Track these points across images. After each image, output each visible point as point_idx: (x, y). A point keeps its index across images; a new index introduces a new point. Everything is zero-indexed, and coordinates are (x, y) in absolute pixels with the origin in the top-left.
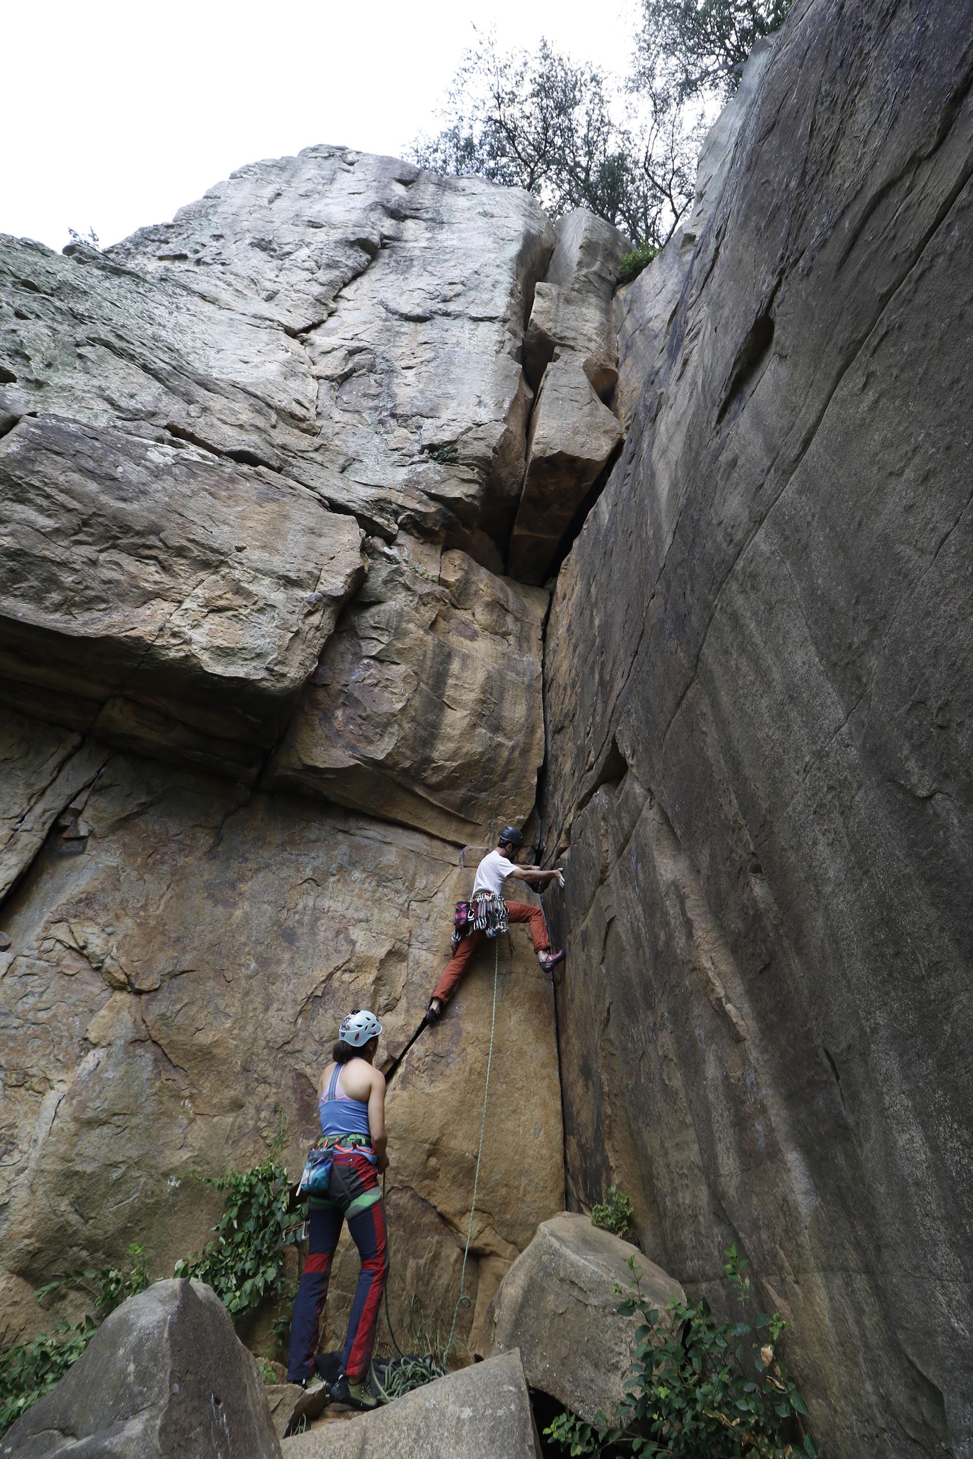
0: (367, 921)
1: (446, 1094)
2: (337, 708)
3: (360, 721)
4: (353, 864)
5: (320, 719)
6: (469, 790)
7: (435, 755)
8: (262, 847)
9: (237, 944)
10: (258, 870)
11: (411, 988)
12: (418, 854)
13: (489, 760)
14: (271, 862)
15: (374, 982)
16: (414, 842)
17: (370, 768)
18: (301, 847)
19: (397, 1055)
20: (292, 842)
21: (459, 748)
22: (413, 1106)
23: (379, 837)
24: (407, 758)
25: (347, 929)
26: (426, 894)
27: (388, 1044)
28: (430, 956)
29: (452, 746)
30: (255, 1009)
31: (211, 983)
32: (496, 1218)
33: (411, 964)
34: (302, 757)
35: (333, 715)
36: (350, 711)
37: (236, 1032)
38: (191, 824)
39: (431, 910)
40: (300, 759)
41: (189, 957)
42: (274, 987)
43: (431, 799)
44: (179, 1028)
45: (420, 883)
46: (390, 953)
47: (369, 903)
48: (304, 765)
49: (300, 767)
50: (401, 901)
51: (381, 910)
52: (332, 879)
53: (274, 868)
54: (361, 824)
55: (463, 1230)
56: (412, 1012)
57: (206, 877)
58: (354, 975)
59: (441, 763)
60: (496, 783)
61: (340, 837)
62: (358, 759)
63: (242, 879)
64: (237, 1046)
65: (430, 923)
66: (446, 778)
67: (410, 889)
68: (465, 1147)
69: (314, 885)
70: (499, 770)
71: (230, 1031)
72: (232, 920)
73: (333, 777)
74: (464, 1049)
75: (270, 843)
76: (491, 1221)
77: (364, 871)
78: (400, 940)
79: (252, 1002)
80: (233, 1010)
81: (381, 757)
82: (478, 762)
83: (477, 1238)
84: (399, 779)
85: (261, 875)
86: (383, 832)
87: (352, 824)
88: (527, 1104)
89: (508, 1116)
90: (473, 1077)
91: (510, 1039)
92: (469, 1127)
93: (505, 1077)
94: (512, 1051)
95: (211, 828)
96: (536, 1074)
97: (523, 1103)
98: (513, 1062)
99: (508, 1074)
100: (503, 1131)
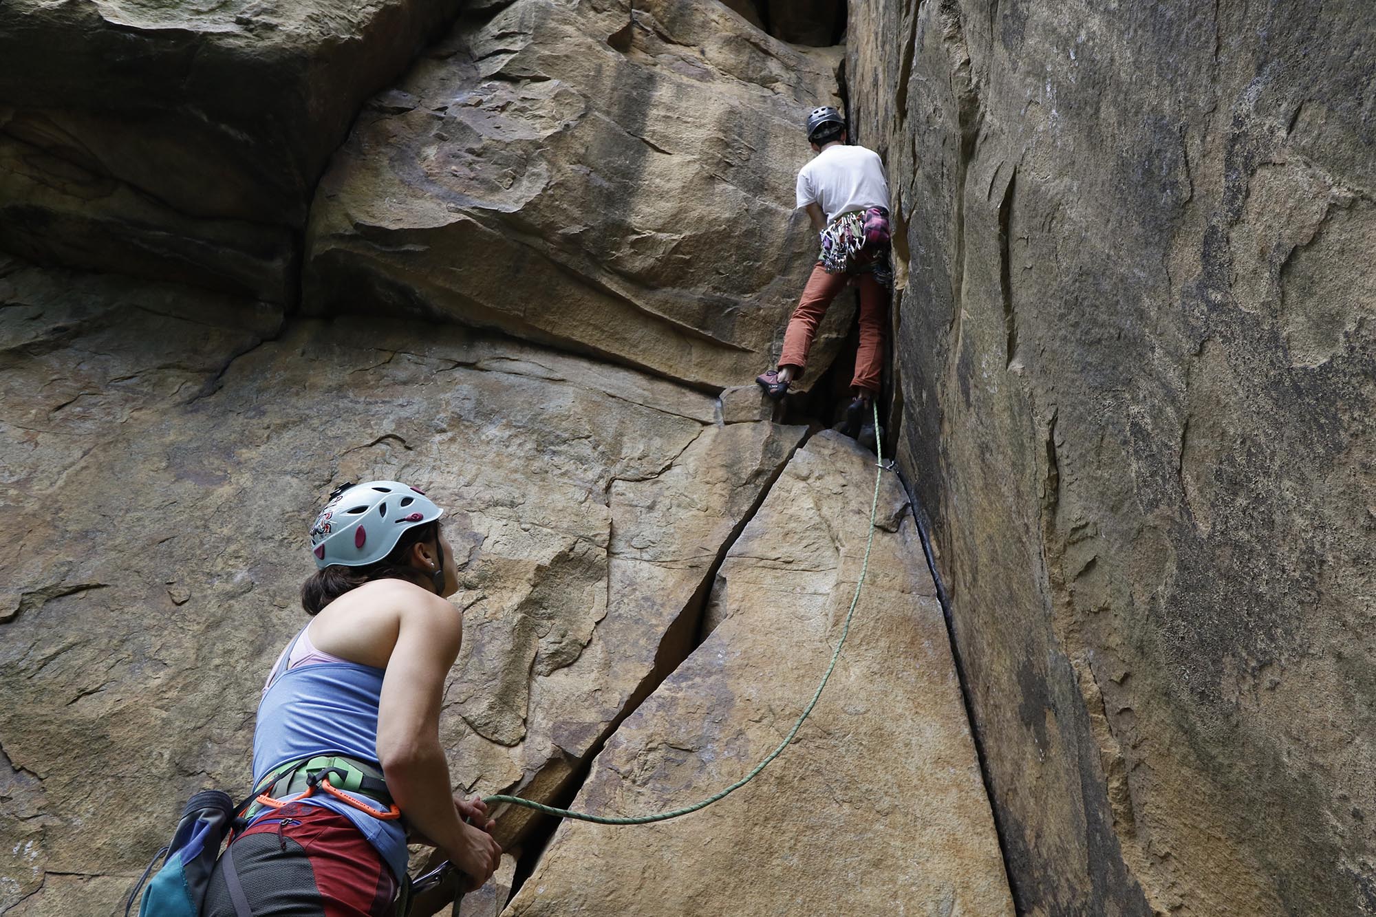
0: (512, 505)
1: (701, 827)
2: (427, 144)
3: (470, 157)
4: (487, 415)
5: (391, 159)
6: (715, 289)
7: (635, 221)
8: (297, 394)
9: (210, 540)
10: (285, 426)
11: (617, 626)
12: (625, 402)
13: (750, 233)
14: (313, 413)
15: (521, 607)
16: (613, 381)
17: (497, 233)
18: (378, 391)
19: (580, 750)
20: (358, 385)
21: (682, 211)
22: (614, 854)
23: (540, 372)
24: (575, 221)
25: (465, 516)
26: (646, 467)
27: (556, 727)
28: (659, 572)
29: (666, 207)
30: (229, 652)
31: (138, 607)
33: (616, 586)
34: (353, 212)
35: (418, 154)
36: (449, 147)
37: (173, 694)
38: (157, 363)
39: (660, 494)
40: (347, 216)
41: (96, 562)
42: (284, 614)
43: (639, 303)
44: (42, 691)
45: (632, 448)
46: (562, 559)
47: (518, 476)
48: (357, 226)
49: (350, 231)
50: (590, 475)
51: (546, 489)
52: (438, 438)
53: (316, 422)
54: (500, 352)
56: (617, 667)
57: (171, 437)
58: (474, 594)
59: (647, 234)
60: (771, 277)
61: (459, 374)
62: (466, 213)
63: (248, 440)
64: (166, 722)
65: (656, 514)
66: (665, 261)
67: (612, 454)
69: (398, 446)
70: (773, 252)
71: (159, 692)
72: (208, 501)
74: (741, 732)
75: (314, 387)
77: (509, 425)
78: (588, 539)
79: (224, 638)
80: (177, 653)
81: (514, 208)
82: (725, 236)
84: (562, 258)
85: (287, 436)
86: (549, 365)
87: (482, 353)
88: (908, 845)
89: (864, 873)
90: (765, 788)
91: (851, 709)
92: (764, 901)
93: (847, 788)
94: (856, 734)
95: (200, 371)
96: (922, 779)
97: (898, 843)
98: (861, 756)
99: (853, 781)
100: (852, 909)
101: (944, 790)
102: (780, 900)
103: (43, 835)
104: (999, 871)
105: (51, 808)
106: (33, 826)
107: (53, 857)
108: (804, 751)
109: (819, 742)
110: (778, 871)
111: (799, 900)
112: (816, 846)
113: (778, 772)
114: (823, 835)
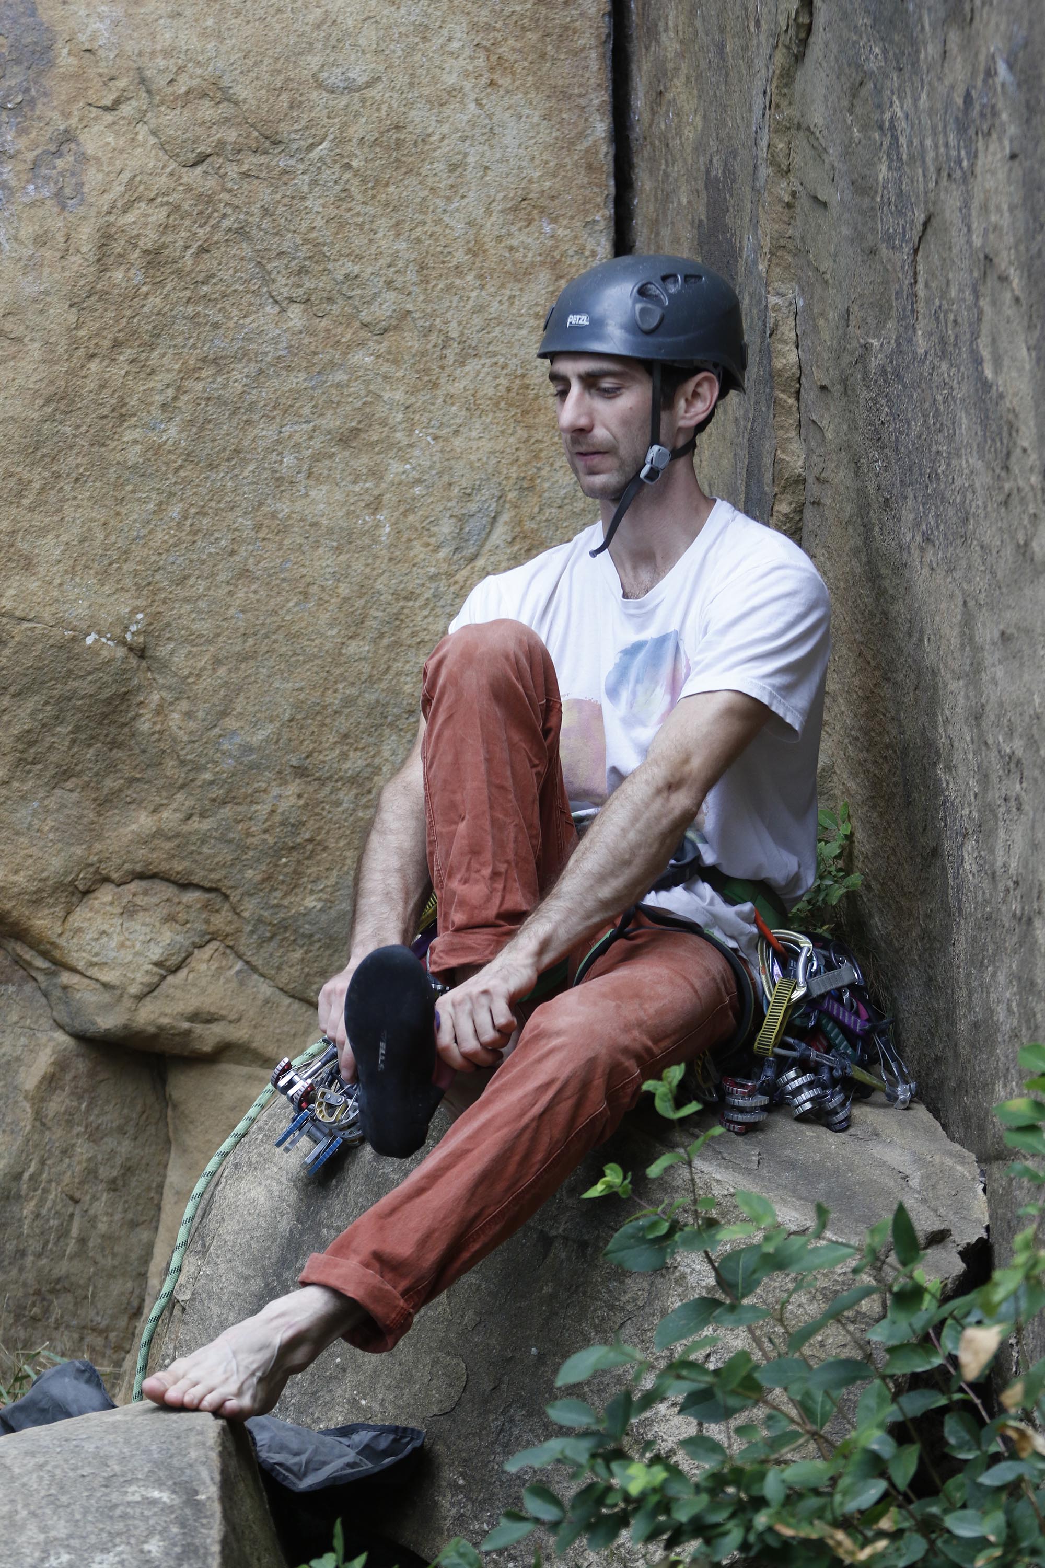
32: (249, 908)
55: (79, 959)
68: (79, 610)
74: (68, 137)
76: (219, 921)
83: (151, 990)
88: (419, 400)
89: (317, 457)
90: (118, 275)
91: (334, 77)
92: (100, 514)
93: (302, 271)
94: (341, 141)
96: (476, 250)
97: (399, 396)
98: (345, 195)
99: (318, 255)
101: (522, 276)
102: (135, 513)
108: (212, 183)
109: (251, 161)
110: (133, 455)
111: (175, 512)
112: (221, 402)
113: (150, 239)
114: (240, 374)
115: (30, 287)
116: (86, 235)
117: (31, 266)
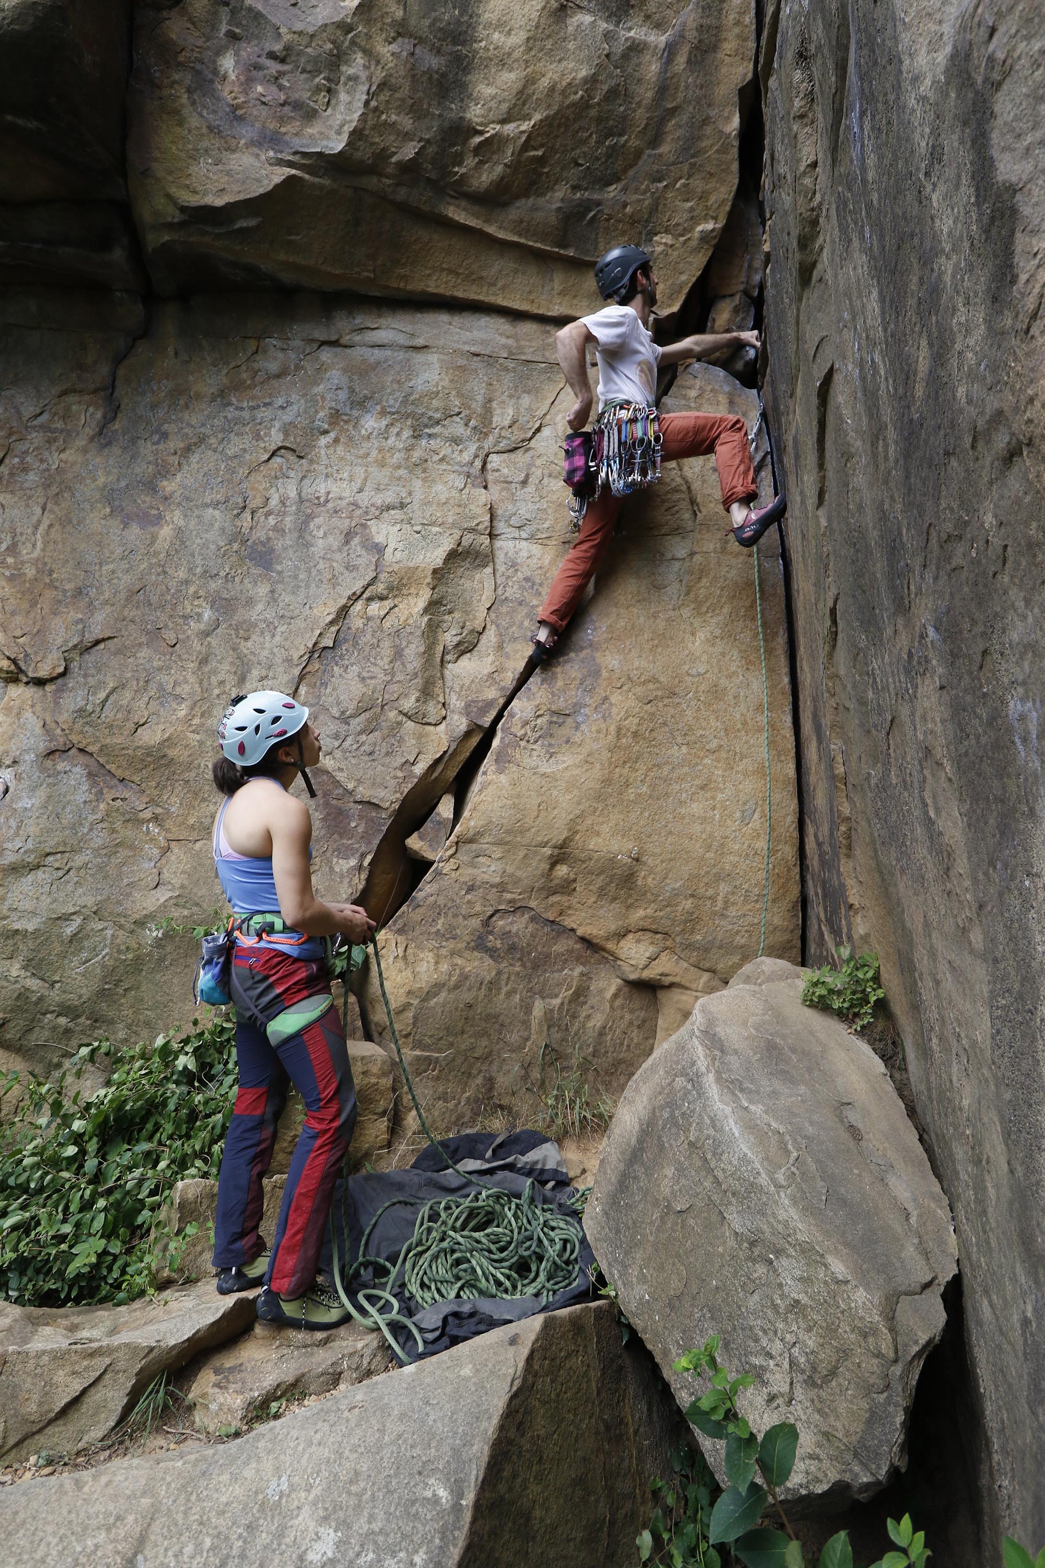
0: (402, 506)
1: (578, 772)
2: (219, 52)
3: (274, 67)
4: (361, 403)
5: (189, 91)
6: (575, 188)
7: (475, 113)
8: (187, 406)
9: (173, 584)
10: (188, 450)
11: (504, 609)
12: (489, 359)
13: (613, 94)
14: (207, 430)
15: (426, 610)
16: (477, 334)
17: (326, 182)
18: (256, 391)
19: (487, 721)
20: (238, 386)
21: (530, 81)
22: (518, 796)
23: (402, 339)
24: (407, 136)
25: (364, 526)
26: (518, 435)
27: (468, 706)
28: (536, 549)
29: (510, 78)
30: (222, 683)
31: (144, 653)
32: (678, 939)
33: (501, 568)
34: (173, 190)
35: (215, 72)
36: (248, 50)
37: (196, 721)
38: (56, 390)
39: (531, 465)
40: (169, 196)
41: (99, 617)
42: (249, 644)
43: (491, 230)
44: (111, 727)
45: (502, 416)
46: (453, 556)
47: (402, 472)
48: (183, 209)
49: (178, 217)
50: (466, 457)
51: (428, 481)
52: (324, 441)
53: (213, 441)
54: (359, 320)
55: (623, 957)
56: (508, 648)
57: (102, 480)
58: (387, 604)
59: (492, 130)
60: (638, 154)
61: (326, 355)
62: (290, 164)
63: (164, 472)
64: (201, 743)
65: (530, 489)
66: (515, 167)
67: (483, 429)
68: (615, 848)
69: (292, 458)
70: (641, 116)
71: (188, 720)
72: (157, 546)
73: (252, 222)
74: (606, 698)
75: (198, 396)
76: (668, 943)
77: (383, 413)
78: (472, 530)
79: (215, 672)
80: (187, 688)
81: (337, 145)
82: (583, 106)
83: (647, 966)
84: (402, 194)
85: (194, 458)
86: (409, 328)
87: (342, 324)
88: (727, 774)
89: (693, 794)
90: (624, 741)
91: (694, 672)
92: (622, 817)
93: (685, 735)
94: (696, 692)
95: (95, 391)
96: (745, 723)
97: (720, 772)
98: (699, 709)
99: (691, 729)
100: (683, 818)
101: (760, 730)
102: (633, 816)
103: (155, 818)
104: (792, 788)
105: (152, 802)
106: (147, 814)
107: (168, 831)
108: (654, 709)
109: (666, 701)
110: (632, 797)
111: (646, 814)
112: (660, 778)
113: (634, 728)
114: (666, 770)
115: (595, 746)
116: (612, 728)
117: (596, 740)
